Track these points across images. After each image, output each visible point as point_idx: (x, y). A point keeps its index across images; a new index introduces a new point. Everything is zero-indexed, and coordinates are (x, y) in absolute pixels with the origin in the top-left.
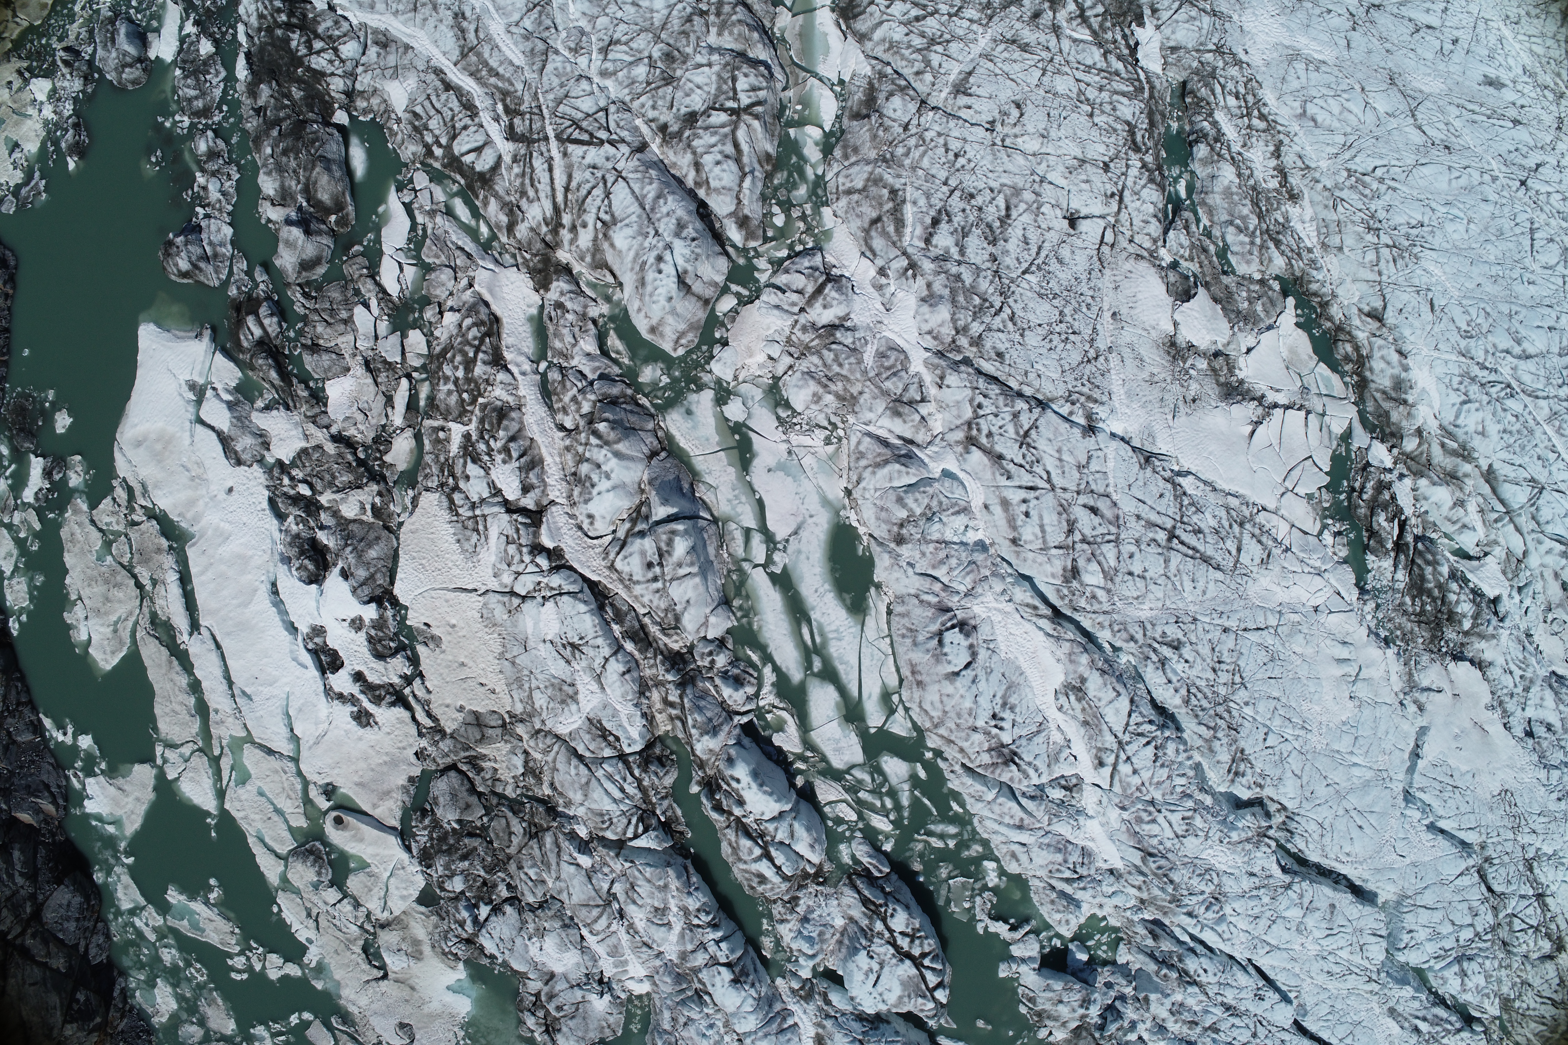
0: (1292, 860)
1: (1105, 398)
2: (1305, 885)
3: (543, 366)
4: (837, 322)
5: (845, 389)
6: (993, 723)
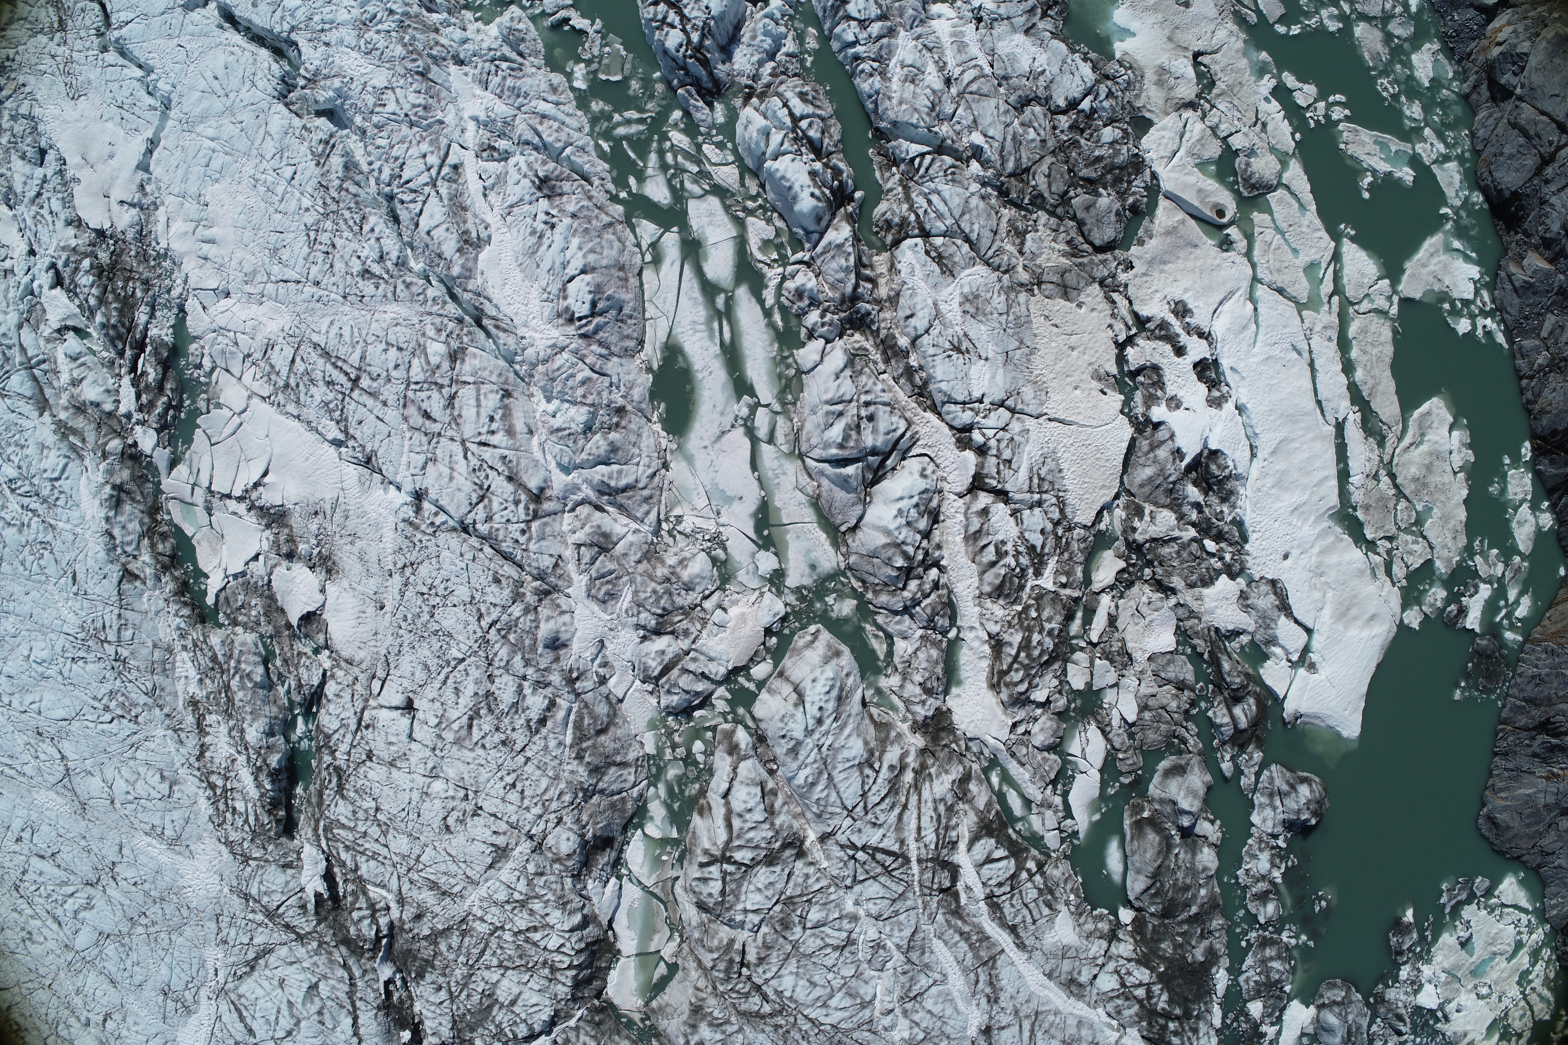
0: (286, 54)
2: (277, 29)
4: (653, 637)
5: (654, 568)
6: (554, 220)
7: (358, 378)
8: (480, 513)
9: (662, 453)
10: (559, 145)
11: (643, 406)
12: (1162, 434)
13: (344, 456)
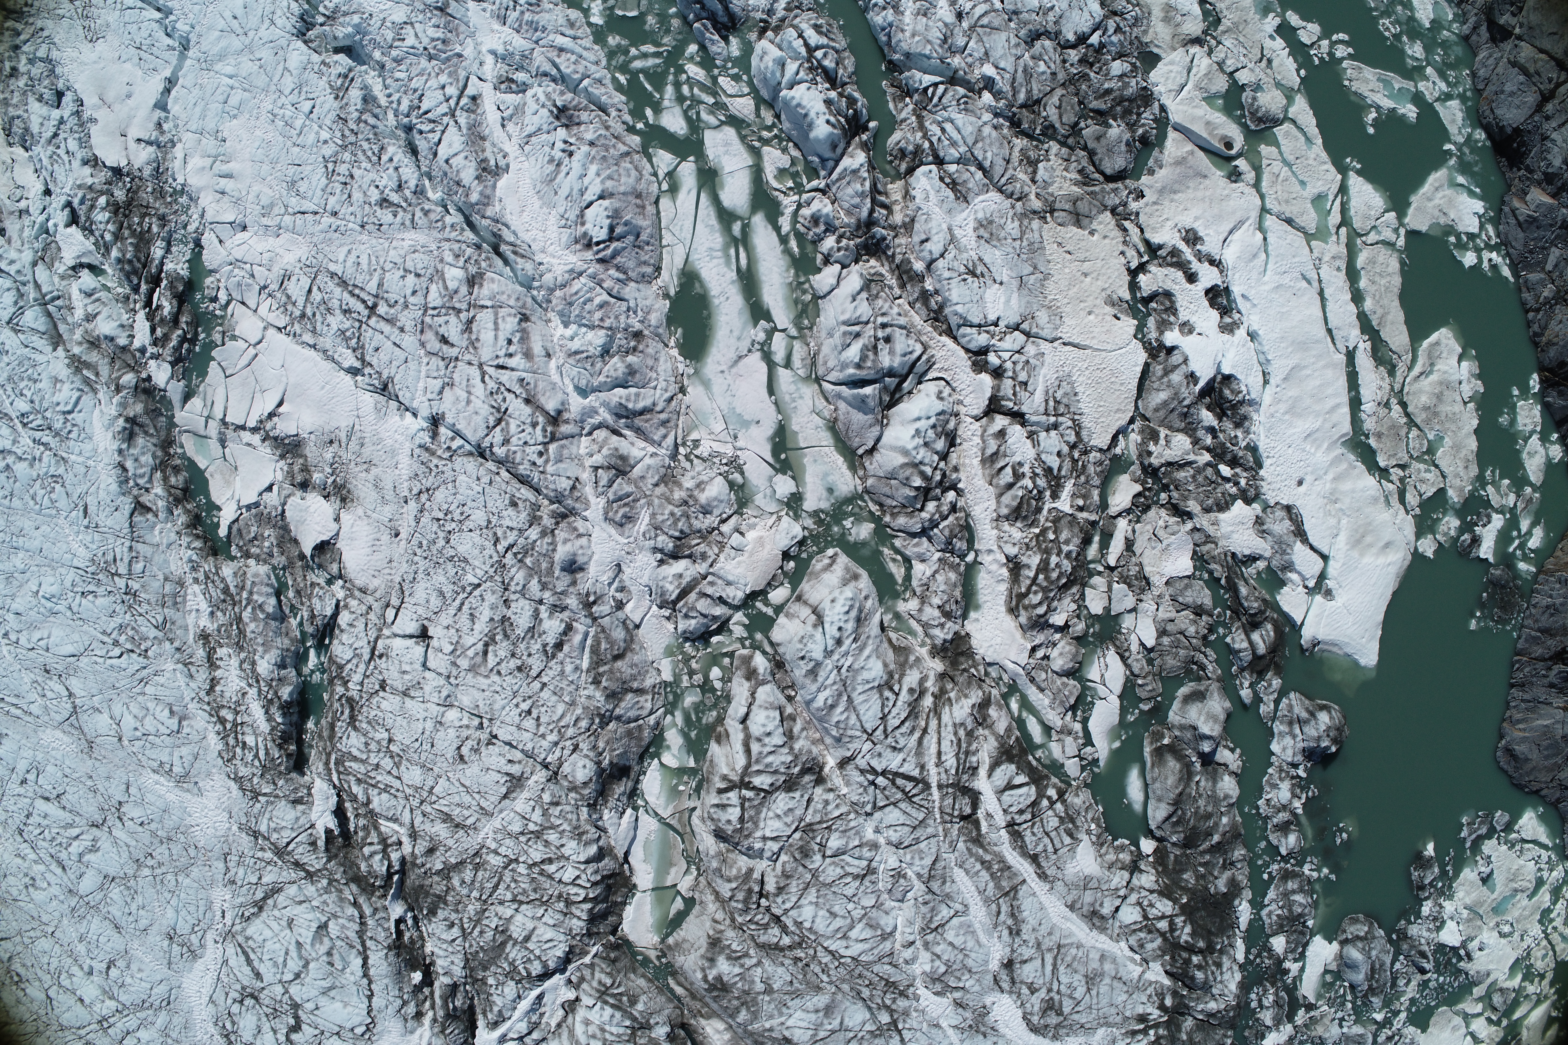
1: (417, 451)
4: (670, 561)
5: (672, 491)
6: (572, 148)
7: (375, 305)
8: (497, 436)
9: (679, 377)
10: (577, 76)
11: (661, 331)
12: (1176, 358)
13: (360, 384)
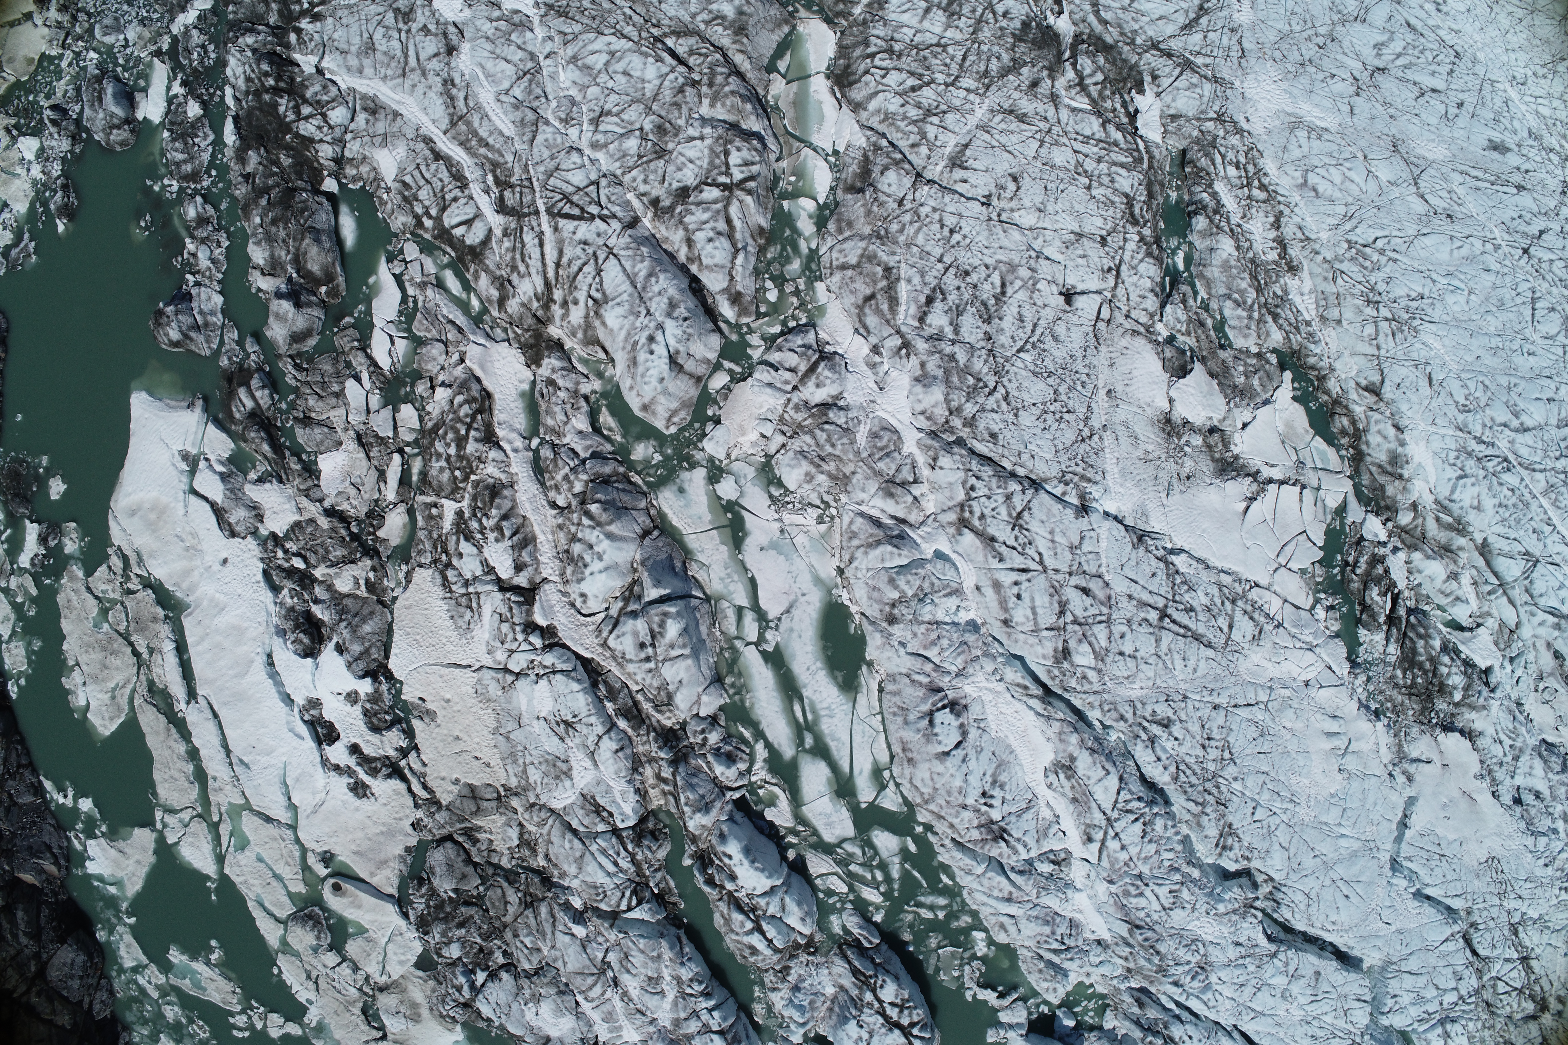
0: (1278, 928)
1: (1098, 478)
3: (535, 442)
4: (830, 401)
5: (838, 469)
6: (983, 801)
8: (1018, 502)
9: (846, 584)
10: (990, 875)
11: (870, 629)
12: (359, 667)
13: (1166, 539)
